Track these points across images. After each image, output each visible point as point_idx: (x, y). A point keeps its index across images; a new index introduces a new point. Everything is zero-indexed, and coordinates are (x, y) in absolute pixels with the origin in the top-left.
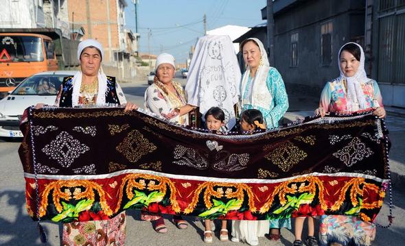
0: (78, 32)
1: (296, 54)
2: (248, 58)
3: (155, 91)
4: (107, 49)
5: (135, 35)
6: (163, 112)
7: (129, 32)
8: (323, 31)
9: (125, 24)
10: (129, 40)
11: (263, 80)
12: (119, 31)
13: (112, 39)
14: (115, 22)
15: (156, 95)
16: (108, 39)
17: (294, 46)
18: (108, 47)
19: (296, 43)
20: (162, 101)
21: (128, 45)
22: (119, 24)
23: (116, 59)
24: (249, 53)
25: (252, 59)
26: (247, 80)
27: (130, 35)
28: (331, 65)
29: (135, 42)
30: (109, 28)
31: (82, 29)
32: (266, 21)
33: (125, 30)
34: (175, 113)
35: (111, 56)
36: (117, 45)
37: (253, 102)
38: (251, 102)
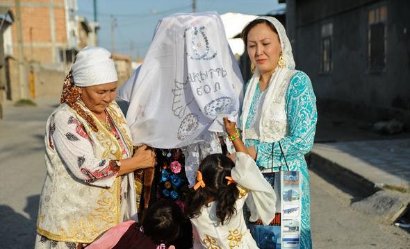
0: (4, 17)
1: (330, 56)
2: (256, 55)
3: (71, 121)
4: (49, 45)
5: (92, 25)
6: (86, 165)
7: (82, 20)
8: (372, 21)
9: (76, 8)
10: (83, 33)
11: (281, 95)
12: (67, 17)
13: (57, 30)
14: (60, 5)
15: (72, 129)
16: (49, 30)
17: (327, 43)
18: (50, 41)
19: (328, 38)
20: (84, 142)
21: (81, 39)
22: (67, 8)
23: (62, 59)
24: (260, 45)
25: (264, 57)
26: (252, 95)
27: (84, 26)
28: (385, 70)
29: (92, 35)
30: (52, 13)
31: (10, 13)
32: (283, 6)
33: (77, 18)
34: (110, 172)
35: (55, 55)
36: (64, 40)
37: (261, 134)
38: (259, 135)
